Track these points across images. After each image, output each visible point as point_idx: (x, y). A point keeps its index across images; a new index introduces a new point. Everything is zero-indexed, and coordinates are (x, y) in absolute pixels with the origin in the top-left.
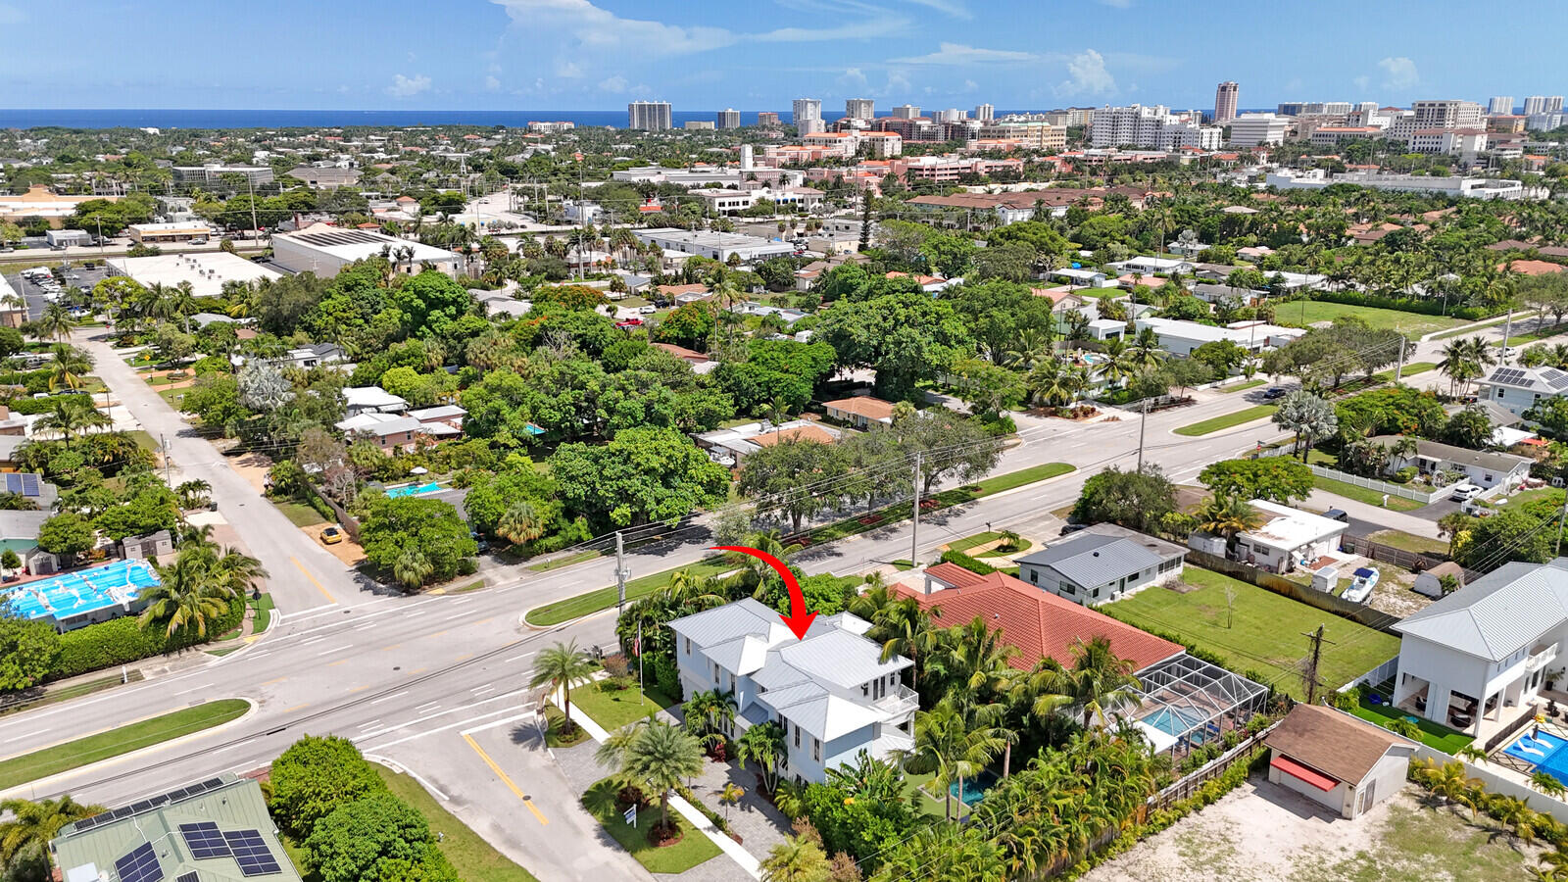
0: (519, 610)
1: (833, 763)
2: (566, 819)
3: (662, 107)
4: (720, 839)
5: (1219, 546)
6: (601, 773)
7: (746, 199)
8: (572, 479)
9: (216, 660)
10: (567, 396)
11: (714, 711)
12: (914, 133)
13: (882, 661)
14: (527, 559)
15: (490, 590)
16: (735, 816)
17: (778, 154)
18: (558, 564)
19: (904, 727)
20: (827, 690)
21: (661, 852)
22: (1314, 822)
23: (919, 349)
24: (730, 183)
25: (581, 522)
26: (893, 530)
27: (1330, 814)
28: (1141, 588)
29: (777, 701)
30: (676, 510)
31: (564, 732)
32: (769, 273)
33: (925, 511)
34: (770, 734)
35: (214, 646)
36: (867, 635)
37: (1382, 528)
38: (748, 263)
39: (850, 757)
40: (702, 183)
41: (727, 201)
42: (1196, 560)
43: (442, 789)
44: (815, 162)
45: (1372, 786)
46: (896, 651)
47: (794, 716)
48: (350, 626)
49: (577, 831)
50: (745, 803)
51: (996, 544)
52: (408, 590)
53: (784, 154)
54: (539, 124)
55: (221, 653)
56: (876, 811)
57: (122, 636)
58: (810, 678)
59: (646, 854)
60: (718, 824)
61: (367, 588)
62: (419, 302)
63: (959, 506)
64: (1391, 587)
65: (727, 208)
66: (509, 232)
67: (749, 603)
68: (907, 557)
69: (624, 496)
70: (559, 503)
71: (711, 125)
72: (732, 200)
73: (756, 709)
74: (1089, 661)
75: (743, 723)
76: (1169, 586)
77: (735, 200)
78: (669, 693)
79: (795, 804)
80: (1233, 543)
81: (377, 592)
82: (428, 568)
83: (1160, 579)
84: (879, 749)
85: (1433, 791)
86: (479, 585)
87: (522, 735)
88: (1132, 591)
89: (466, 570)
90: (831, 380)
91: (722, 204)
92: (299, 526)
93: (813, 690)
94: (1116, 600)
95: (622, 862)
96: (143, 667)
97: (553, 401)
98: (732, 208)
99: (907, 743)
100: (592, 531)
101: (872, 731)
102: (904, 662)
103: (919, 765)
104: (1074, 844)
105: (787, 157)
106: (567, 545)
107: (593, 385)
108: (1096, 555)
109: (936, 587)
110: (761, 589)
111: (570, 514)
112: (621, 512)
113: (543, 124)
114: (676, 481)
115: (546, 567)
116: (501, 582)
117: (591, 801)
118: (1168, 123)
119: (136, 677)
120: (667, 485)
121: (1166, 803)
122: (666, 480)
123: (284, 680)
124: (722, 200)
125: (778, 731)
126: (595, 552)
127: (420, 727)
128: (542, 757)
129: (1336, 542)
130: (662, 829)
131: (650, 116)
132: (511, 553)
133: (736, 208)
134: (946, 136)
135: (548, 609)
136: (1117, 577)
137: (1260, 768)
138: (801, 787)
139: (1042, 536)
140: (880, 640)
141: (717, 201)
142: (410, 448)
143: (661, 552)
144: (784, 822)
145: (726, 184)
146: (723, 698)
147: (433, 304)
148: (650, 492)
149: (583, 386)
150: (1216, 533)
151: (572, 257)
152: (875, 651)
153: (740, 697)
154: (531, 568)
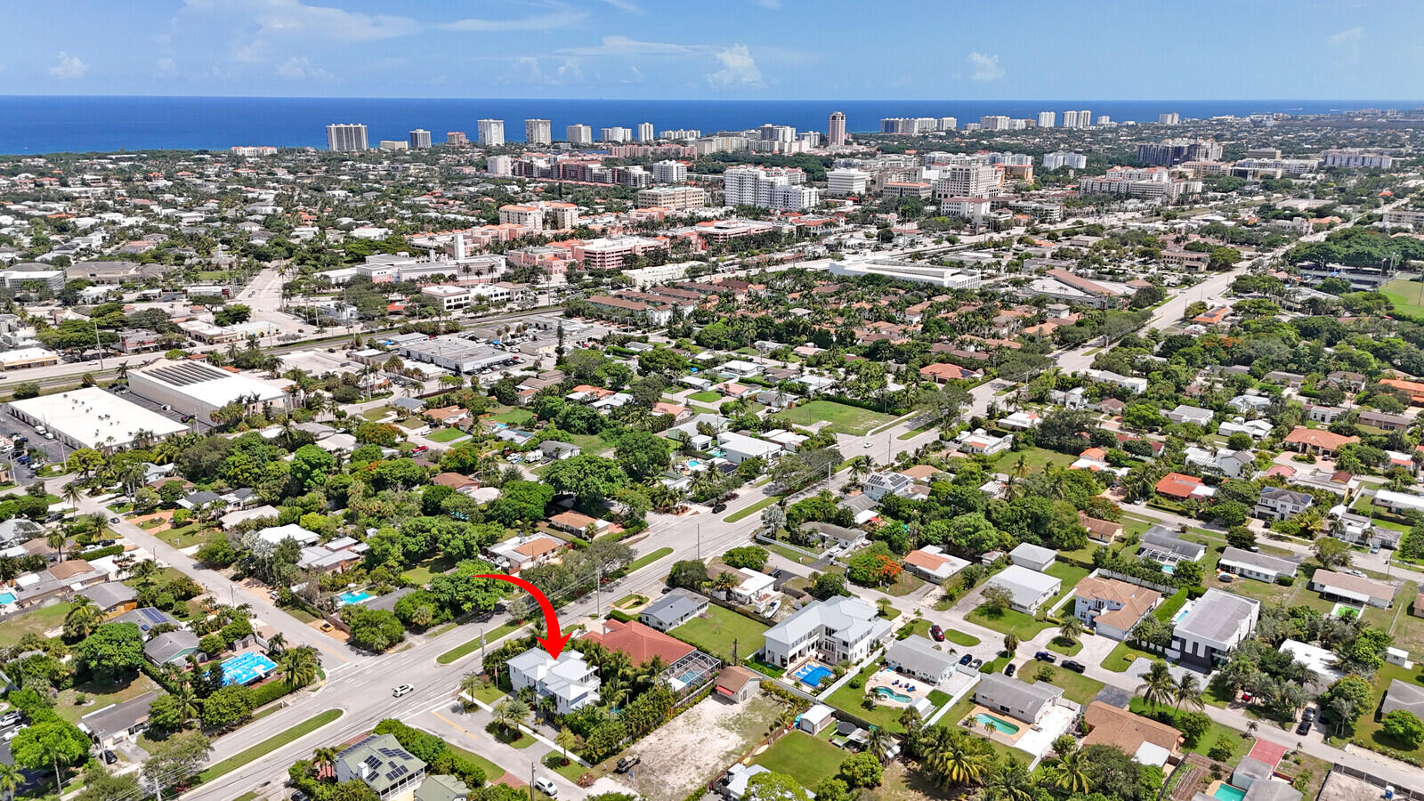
0: (433, 657)
1: (573, 707)
2: (483, 737)
4: (536, 736)
5: (723, 595)
6: (491, 719)
7: (467, 296)
8: (442, 592)
9: (313, 694)
10: (420, 537)
11: (529, 694)
12: (588, 176)
13: (588, 669)
14: (426, 632)
15: (414, 649)
16: (541, 728)
18: (440, 632)
19: (596, 691)
20: (570, 682)
21: (518, 742)
22: (728, 706)
23: (598, 488)
25: (447, 611)
26: (589, 598)
27: (732, 702)
28: (690, 618)
29: (552, 688)
30: (492, 603)
31: (471, 707)
33: (603, 584)
34: (550, 700)
35: (309, 688)
36: (582, 659)
37: (794, 575)
39: (579, 704)
41: (452, 298)
42: (716, 602)
44: (512, 244)
45: (745, 692)
46: (593, 664)
47: (559, 693)
48: (361, 673)
49: (487, 740)
50: (543, 724)
51: (634, 601)
52: (378, 652)
55: (314, 690)
56: (588, 720)
58: (563, 679)
59: (513, 744)
60: (535, 731)
61: (358, 653)
62: (306, 467)
63: (618, 580)
64: (787, 607)
65: (453, 304)
67: (536, 649)
68: (596, 613)
69: (468, 599)
70: (438, 604)
72: (456, 297)
73: (543, 691)
74: (653, 664)
75: (539, 696)
76: (701, 616)
78: (506, 687)
79: (561, 722)
80: (729, 592)
81: (364, 655)
82: (387, 643)
83: (697, 614)
84: (587, 701)
85: (767, 691)
86: (409, 647)
87: (455, 709)
88: (685, 621)
89: (401, 640)
91: (449, 301)
92: (306, 623)
93: (565, 683)
94: (677, 627)
95: (506, 747)
97: (414, 540)
98: (457, 303)
99: (597, 697)
100: (453, 614)
101: (585, 695)
102: (595, 668)
103: (600, 704)
104: (648, 723)
106: (443, 622)
107: (434, 531)
108: (674, 604)
109: (608, 631)
110: (539, 643)
111: (442, 608)
112: (467, 606)
113: (246, 149)
114: (491, 589)
115: (436, 635)
116: (418, 644)
117: (490, 729)
118: (779, 184)
120: (487, 591)
121: (681, 706)
123: (351, 698)
124: (449, 298)
125: (553, 699)
126: (456, 624)
127: (415, 711)
128: (466, 717)
129: (772, 587)
130: (517, 736)
131: (347, 137)
132: (418, 629)
133: (460, 303)
134: (613, 178)
135: (445, 656)
136: (679, 617)
137: (713, 691)
138: (562, 716)
139: (655, 594)
140: (587, 660)
141: (445, 299)
142: (339, 570)
143: (486, 620)
144: (558, 728)
146: (532, 689)
147: (313, 467)
148: (479, 596)
149: (429, 531)
150: (722, 590)
152: (585, 665)
153: (538, 688)
154: (430, 636)
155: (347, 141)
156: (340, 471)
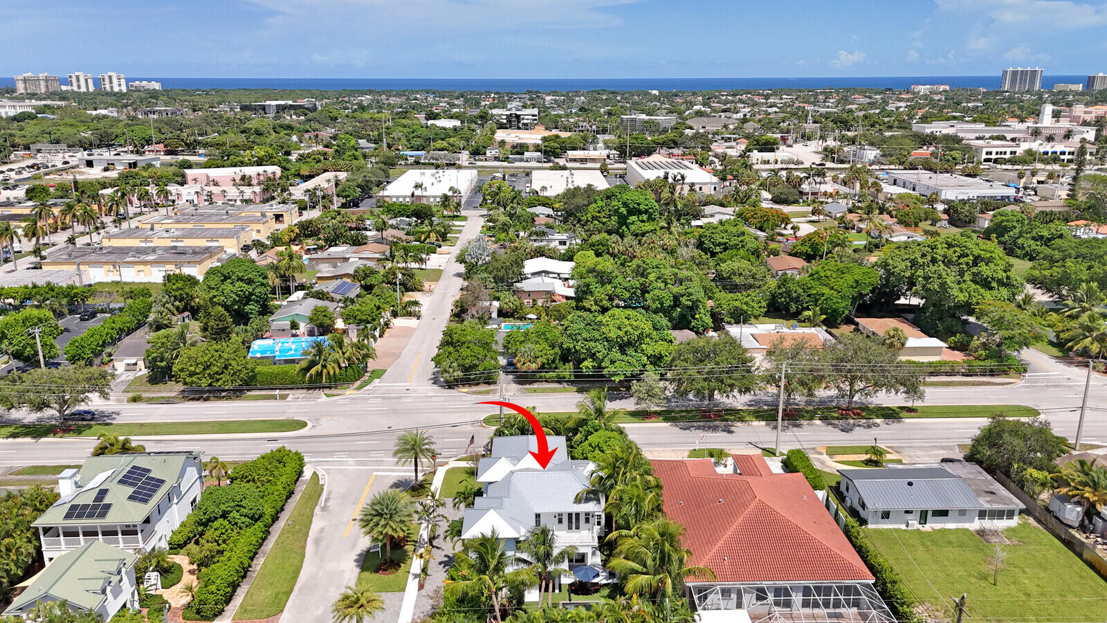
2: (357, 539)
3: (1034, 73)
4: (412, 583)
7: (1014, 149)
9: (324, 398)
14: (531, 383)
15: (490, 396)
17: (1085, 113)
18: (545, 390)
21: (374, 577)
24: (1013, 136)
25: (569, 366)
28: (947, 526)
32: (956, 211)
33: (842, 417)
35: (327, 391)
38: (943, 202)
40: (987, 135)
41: (994, 150)
42: (1042, 519)
43: (326, 500)
51: (866, 456)
52: (450, 385)
53: (1091, 113)
54: (920, 86)
55: (328, 396)
57: (286, 373)
59: (366, 574)
60: (423, 574)
61: (433, 379)
62: (623, 210)
63: (878, 421)
65: (994, 156)
66: (796, 167)
69: (591, 353)
70: (558, 351)
71: (1080, 87)
72: (1000, 150)
76: (981, 533)
77: (1003, 150)
81: (434, 383)
82: (458, 374)
83: (976, 524)
86: (488, 392)
87: (400, 484)
88: (933, 525)
90: (897, 302)
91: (989, 153)
94: (910, 528)
95: (350, 574)
96: (292, 394)
98: (999, 156)
105: (1093, 115)
106: (560, 380)
108: (910, 484)
112: (586, 365)
113: (923, 87)
115: (535, 391)
119: (283, 397)
122: (623, 348)
123: (336, 418)
124: (989, 150)
126: (575, 389)
127: (361, 463)
130: (385, 563)
131: (1021, 79)
133: (1003, 156)
136: (921, 508)
141: (985, 150)
145: (1009, 136)
148: (606, 354)
151: (805, 187)
154: (526, 389)
155: (1020, 83)
156: (669, 228)
